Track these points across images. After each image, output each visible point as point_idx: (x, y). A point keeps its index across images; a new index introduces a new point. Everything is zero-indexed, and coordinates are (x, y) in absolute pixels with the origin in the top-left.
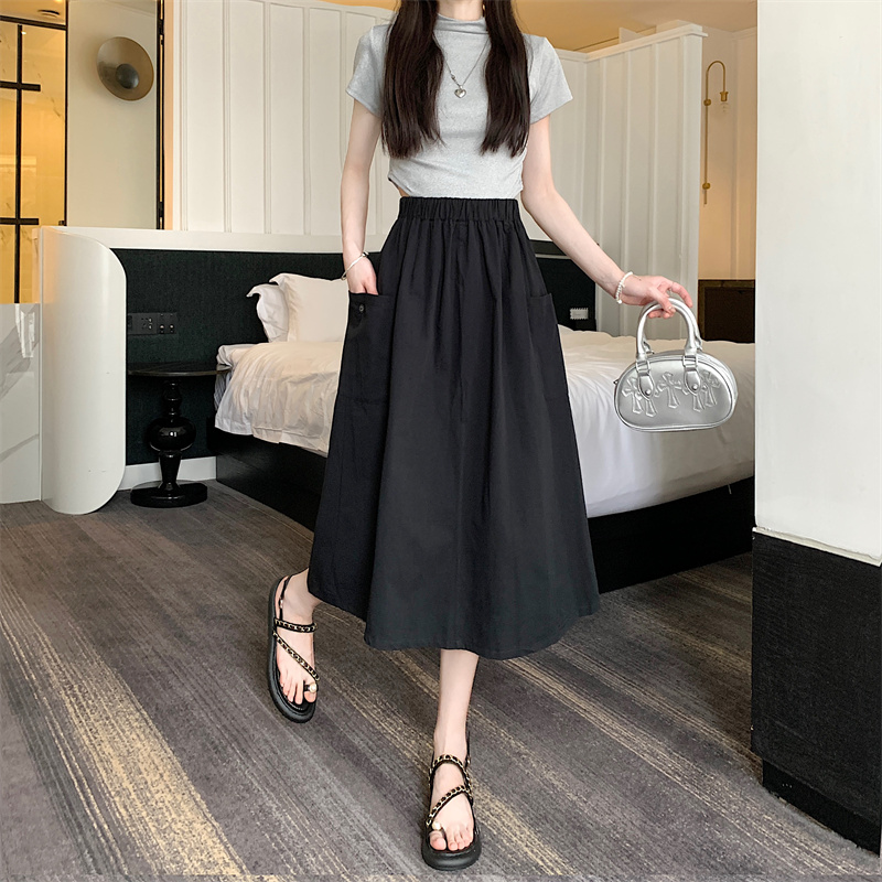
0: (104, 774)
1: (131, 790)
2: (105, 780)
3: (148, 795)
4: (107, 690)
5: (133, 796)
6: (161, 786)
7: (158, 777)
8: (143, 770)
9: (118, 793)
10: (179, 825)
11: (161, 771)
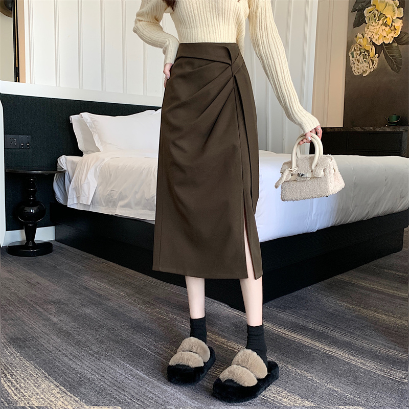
4: (31, 376)
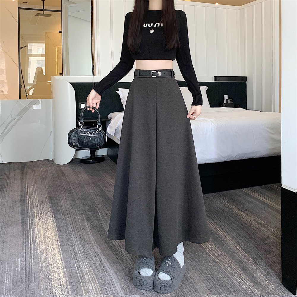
0: (37, 233)
1: (43, 237)
2: (37, 234)
3: (47, 239)
5: (43, 239)
6: (51, 238)
7: (51, 235)
8: (47, 234)
9: (39, 238)
10: (51, 248)
11: (52, 234)
